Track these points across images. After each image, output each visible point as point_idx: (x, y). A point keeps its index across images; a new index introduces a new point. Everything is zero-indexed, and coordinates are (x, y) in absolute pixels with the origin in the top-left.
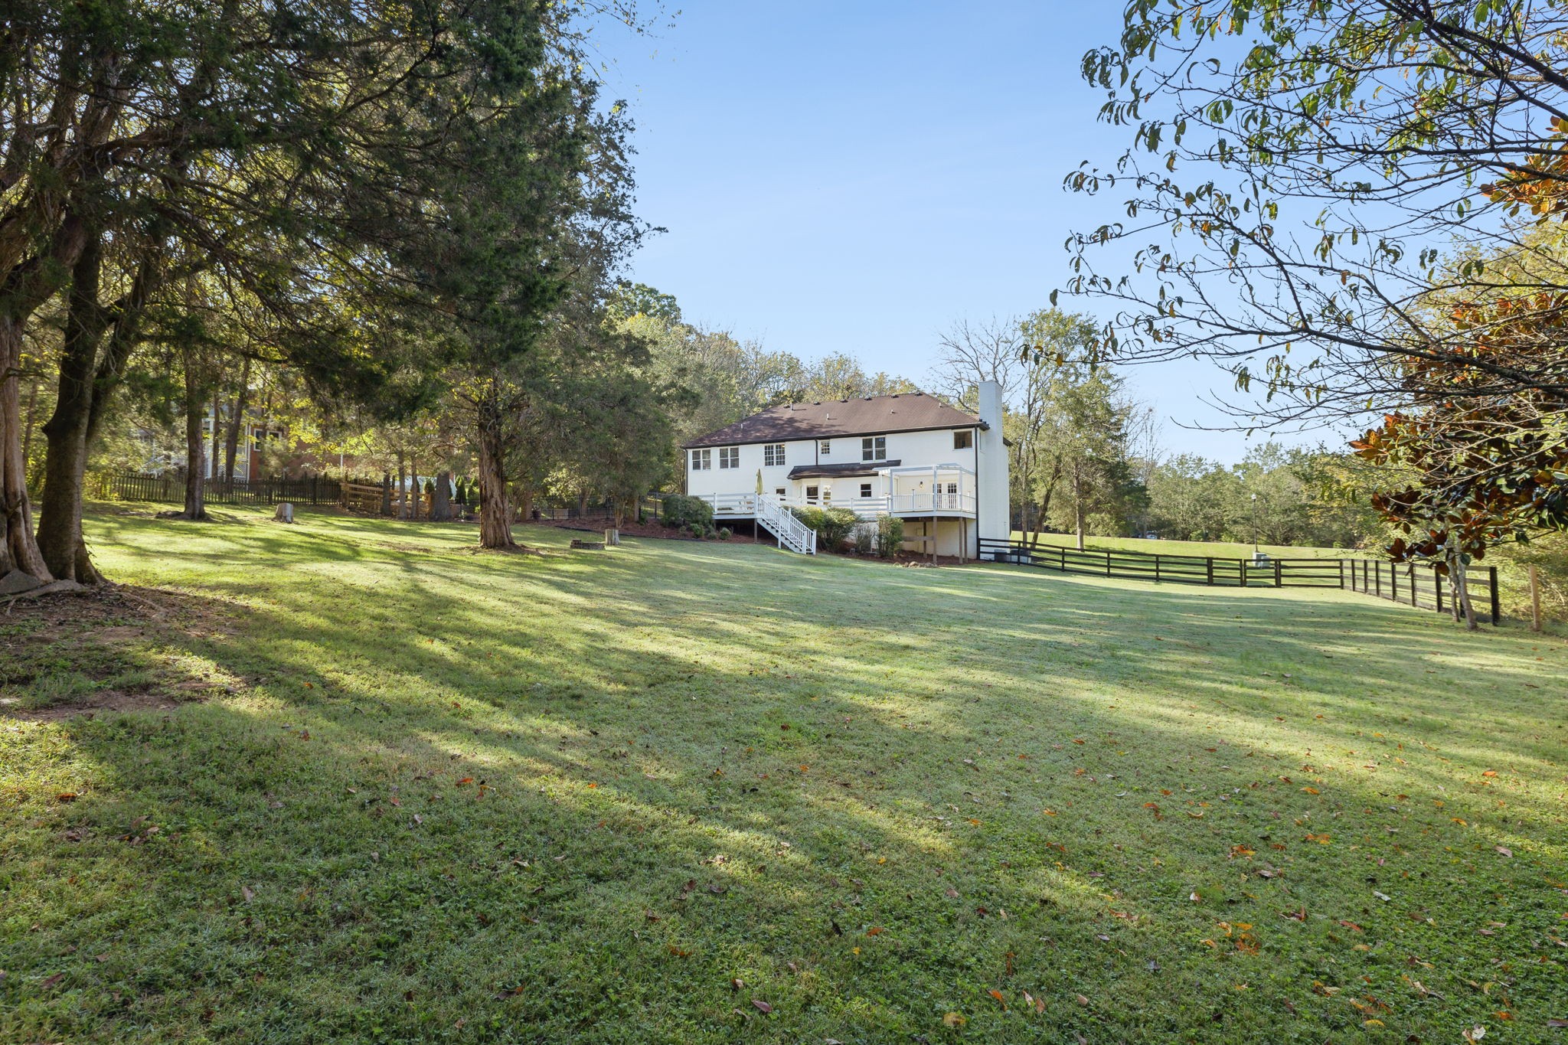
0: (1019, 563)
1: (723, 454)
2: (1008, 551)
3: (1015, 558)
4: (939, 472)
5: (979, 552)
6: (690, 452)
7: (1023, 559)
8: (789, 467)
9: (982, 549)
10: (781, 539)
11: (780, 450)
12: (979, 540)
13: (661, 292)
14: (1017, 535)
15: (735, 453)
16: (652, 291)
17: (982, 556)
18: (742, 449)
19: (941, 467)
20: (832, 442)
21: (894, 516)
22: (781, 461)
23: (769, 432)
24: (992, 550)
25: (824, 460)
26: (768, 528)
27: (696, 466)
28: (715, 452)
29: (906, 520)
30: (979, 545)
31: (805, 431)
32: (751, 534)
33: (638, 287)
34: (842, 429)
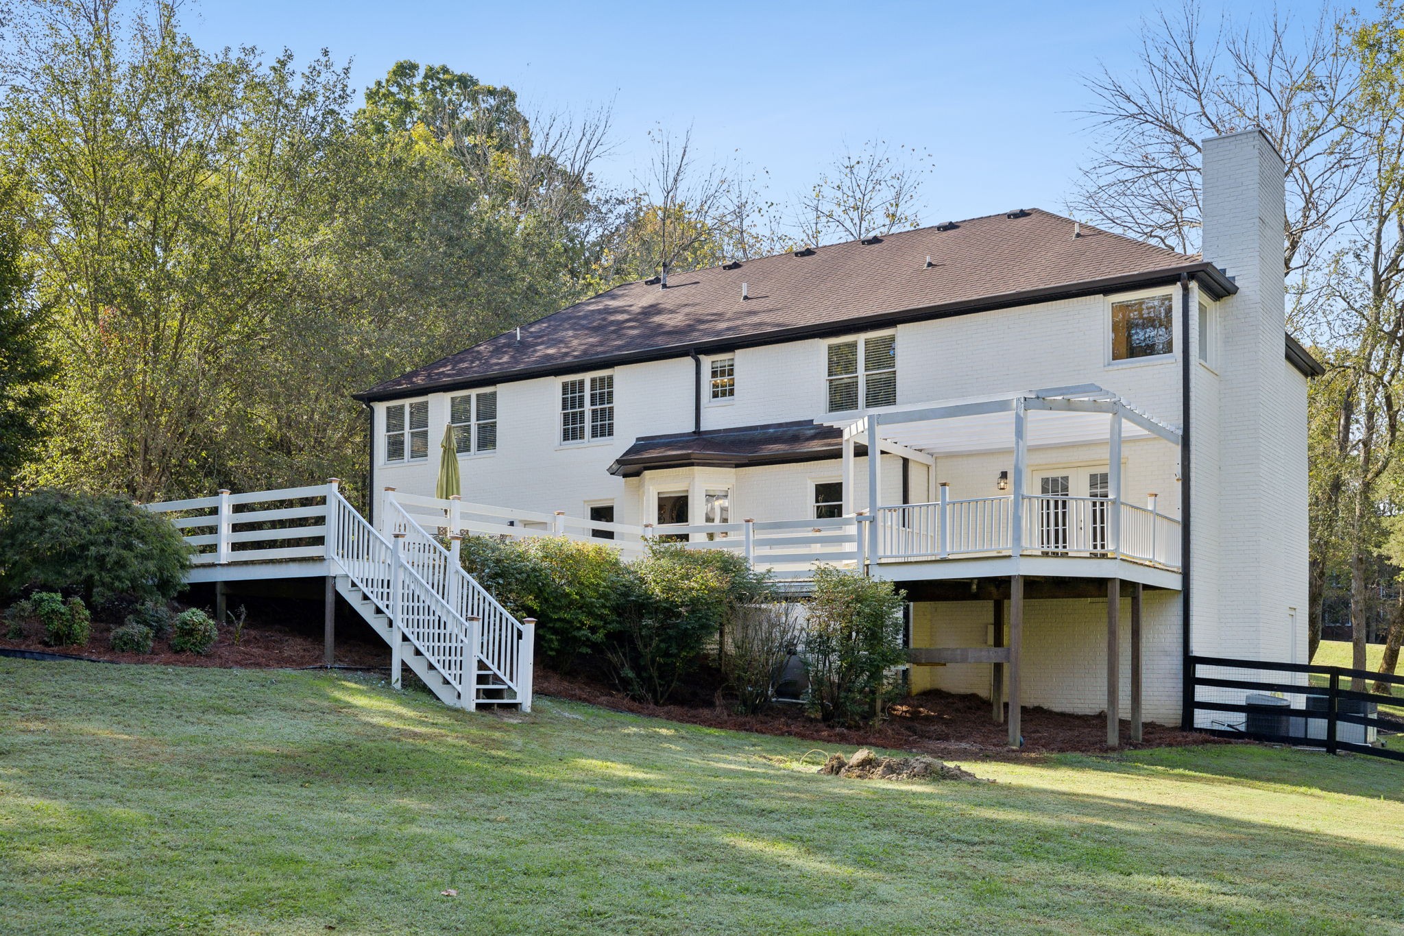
0: (1331, 745)
1: (459, 414)
2: (1299, 702)
3: (1318, 728)
4: (1035, 417)
5: (1190, 704)
6: (381, 409)
7: (1347, 731)
8: (621, 442)
9: (1202, 693)
10: (400, 654)
11: (604, 394)
12: (1190, 662)
13: (485, 81)
14: (1337, 653)
15: (488, 408)
16: (465, 82)
17: (1202, 718)
18: (505, 393)
19: (1040, 401)
20: (741, 358)
21: (878, 575)
22: (604, 428)
23: (577, 344)
24: (1239, 697)
25: (719, 417)
26: (366, 613)
27: (395, 449)
28: (440, 407)
29: (918, 591)
30: (1190, 681)
31: (676, 332)
32: (314, 632)
33: (431, 74)
34: (771, 321)
